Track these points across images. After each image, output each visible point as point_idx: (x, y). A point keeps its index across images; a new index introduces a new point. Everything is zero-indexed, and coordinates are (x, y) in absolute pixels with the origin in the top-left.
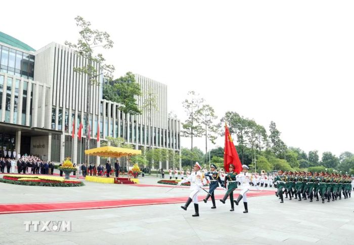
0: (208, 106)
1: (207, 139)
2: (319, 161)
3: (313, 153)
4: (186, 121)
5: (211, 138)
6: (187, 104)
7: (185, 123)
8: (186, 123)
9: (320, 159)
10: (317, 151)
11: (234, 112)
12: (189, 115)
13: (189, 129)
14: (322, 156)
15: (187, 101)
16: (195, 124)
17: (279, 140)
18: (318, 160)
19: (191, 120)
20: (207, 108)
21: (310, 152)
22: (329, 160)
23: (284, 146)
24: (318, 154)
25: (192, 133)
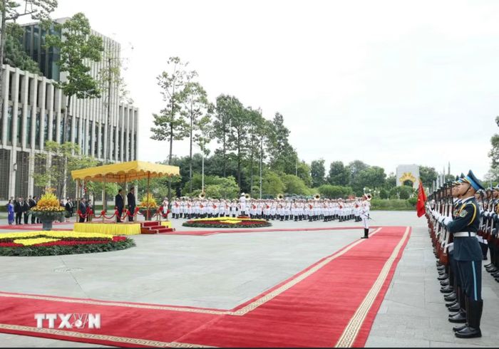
0: (195, 85)
1: (193, 143)
2: (325, 176)
3: (318, 164)
4: (162, 111)
5: (199, 142)
6: (165, 80)
7: (160, 115)
8: (162, 115)
9: (327, 174)
10: (323, 162)
11: (232, 97)
12: (168, 100)
13: (165, 125)
14: (330, 169)
15: (165, 76)
16: (177, 116)
17: (287, 144)
18: (324, 174)
19: (170, 109)
20: (194, 88)
21: (313, 163)
22: (339, 175)
23: (294, 153)
24: (324, 165)
25: (171, 134)
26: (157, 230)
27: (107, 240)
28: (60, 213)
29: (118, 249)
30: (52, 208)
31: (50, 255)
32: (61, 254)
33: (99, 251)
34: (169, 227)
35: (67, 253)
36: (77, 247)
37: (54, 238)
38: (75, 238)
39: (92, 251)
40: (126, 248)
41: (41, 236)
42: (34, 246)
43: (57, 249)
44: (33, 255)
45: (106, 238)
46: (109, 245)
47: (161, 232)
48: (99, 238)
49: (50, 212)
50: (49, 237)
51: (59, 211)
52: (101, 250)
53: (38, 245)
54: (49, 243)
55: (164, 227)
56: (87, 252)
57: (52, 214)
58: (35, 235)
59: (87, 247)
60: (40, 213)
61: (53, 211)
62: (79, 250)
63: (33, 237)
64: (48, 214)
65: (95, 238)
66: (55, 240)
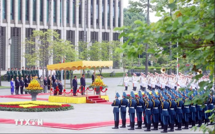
26: (95, 101)
27: (59, 106)
28: (40, 91)
29: (63, 111)
30: (36, 88)
31: (34, 112)
32: (38, 111)
33: (54, 111)
34: (105, 99)
35: (41, 111)
36: (45, 109)
37: (36, 104)
38: (45, 105)
39: (51, 111)
40: (68, 110)
41: (30, 104)
42: (28, 108)
43: (37, 109)
44: (27, 112)
45: (58, 105)
46: (59, 108)
47: (97, 102)
48: (55, 105)
49: (35, 90)
50: (34, 104)
51: (40, 90)
52: (55, 110)
53: (29, 107)
54: (33, 107)
55: (102, 99)
56: (49, 111)
57: (36, 91)
58: (28, 103)
59: (49, 109)
60: (30, 91)
61: (37, 90)
62: (46, 110)
63: (27, 104)
64: (34, 91)
65: (53, 105)
66: (36, 105)
